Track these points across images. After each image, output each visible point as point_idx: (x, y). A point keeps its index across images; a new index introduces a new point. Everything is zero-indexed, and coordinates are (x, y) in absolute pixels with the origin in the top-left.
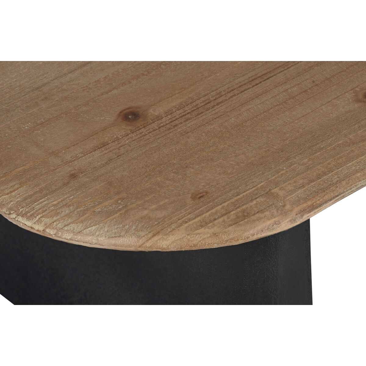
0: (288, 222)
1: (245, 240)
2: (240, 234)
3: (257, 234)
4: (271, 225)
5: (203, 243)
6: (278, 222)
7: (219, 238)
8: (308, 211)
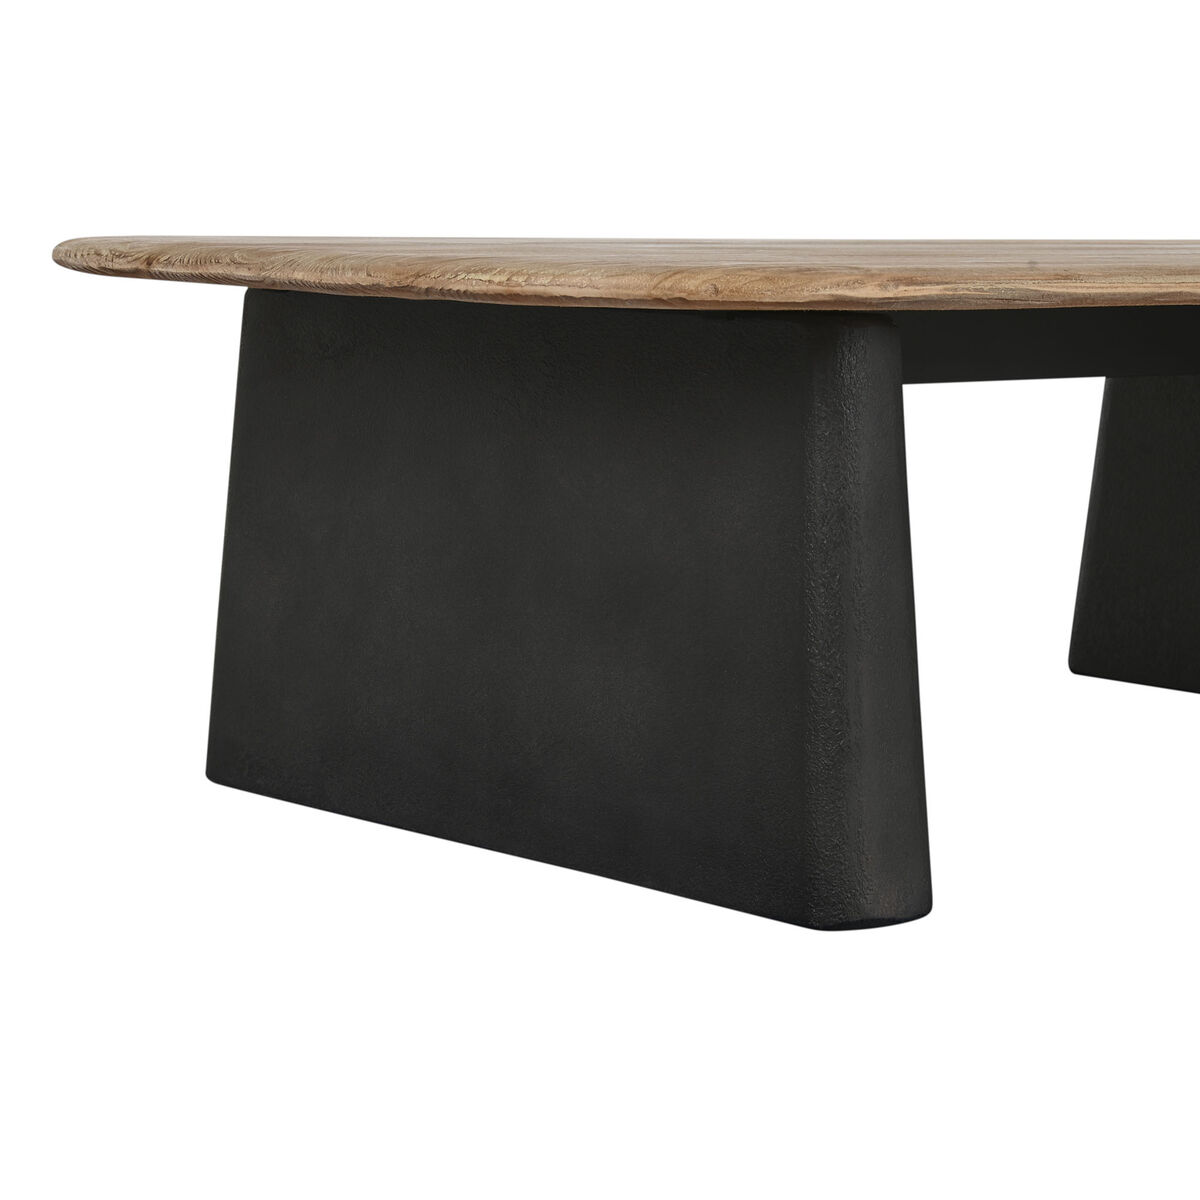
0: (875, 286)
3: (830, 288)
5: (750, 287)
7: (773, 283)
8: (905, 282)
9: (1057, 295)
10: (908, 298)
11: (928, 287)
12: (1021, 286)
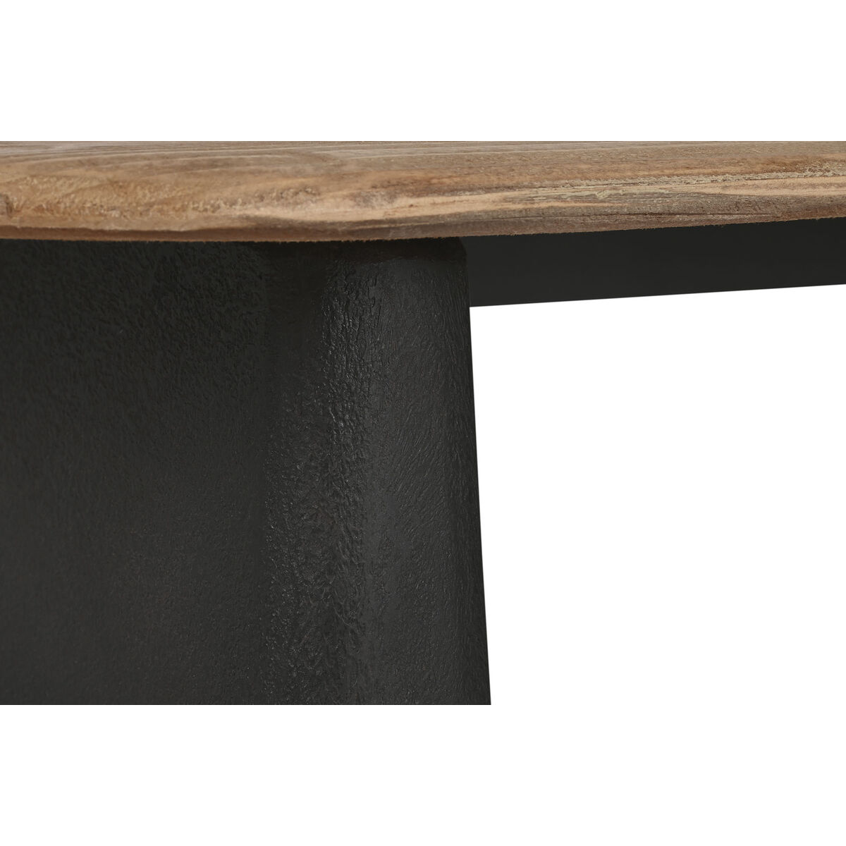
0: (344, 199)
1: (205, 214)
2: (191, 193)
3: (244, 203)
4: (292, 190)
5: (77, 201)
6: (312, 188)
7: (126, 193)
8: (412, 190)
9: (768, 202)
10: (420, 219)
11: (466, 197)
12: (685, 188)
